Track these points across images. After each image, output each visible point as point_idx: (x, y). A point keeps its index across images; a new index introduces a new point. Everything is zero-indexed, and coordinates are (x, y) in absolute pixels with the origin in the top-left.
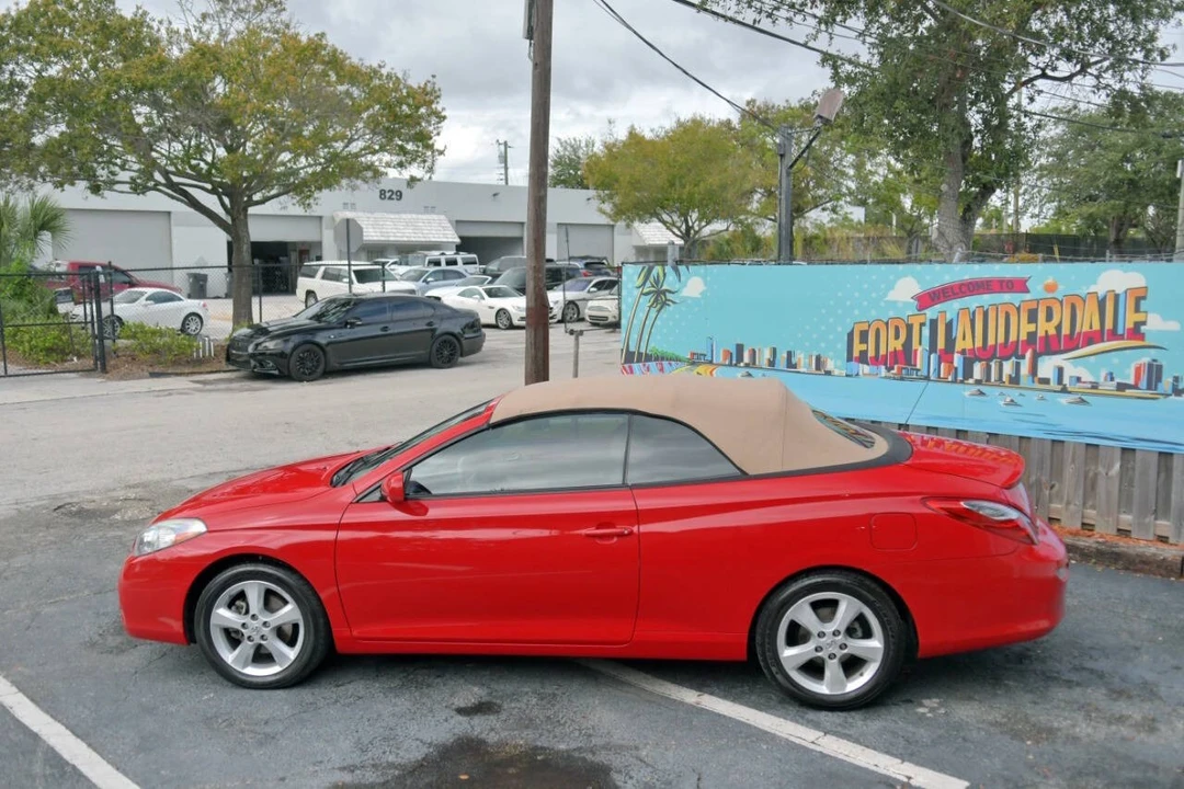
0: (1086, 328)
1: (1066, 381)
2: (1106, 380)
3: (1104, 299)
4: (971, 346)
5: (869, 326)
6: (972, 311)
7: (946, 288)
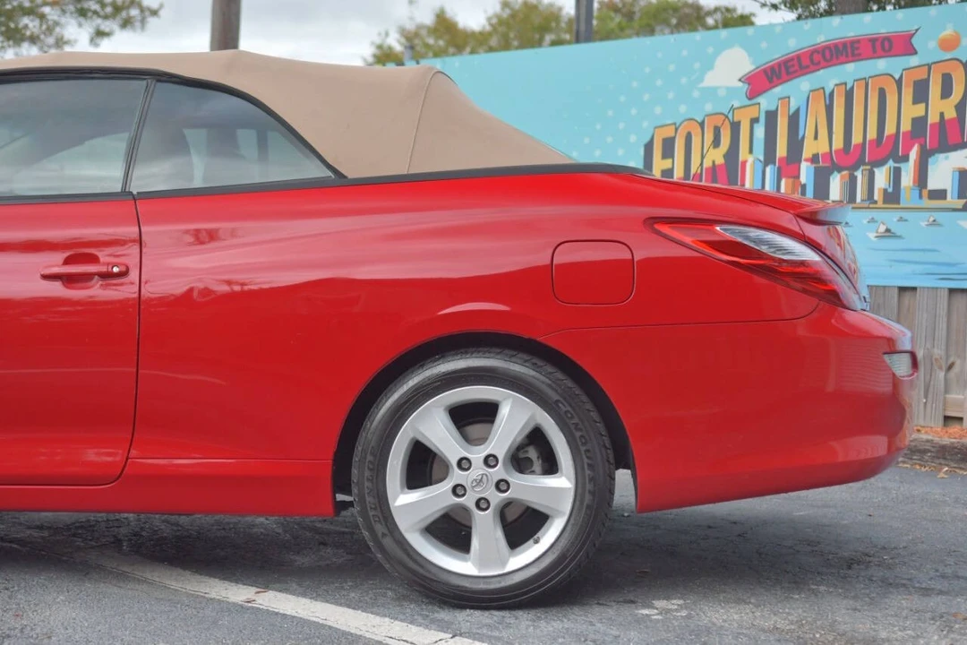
4: (827, 149)
5: (676, 130)
6: (827, 93)
7: (792, 59)
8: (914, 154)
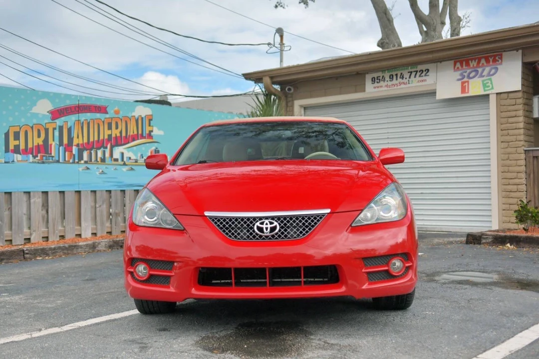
0: (132, 133)
1: (125, 159)
2: (140, 158)
3: (138, 119)
4: (82, 142)
5: (20, 129)
6: (82, 122)
7: (68, 108)
8: (109, 146)
